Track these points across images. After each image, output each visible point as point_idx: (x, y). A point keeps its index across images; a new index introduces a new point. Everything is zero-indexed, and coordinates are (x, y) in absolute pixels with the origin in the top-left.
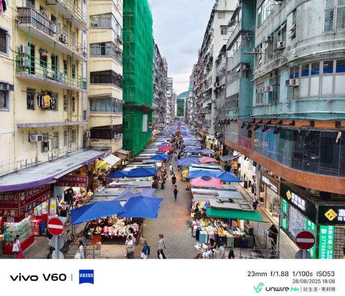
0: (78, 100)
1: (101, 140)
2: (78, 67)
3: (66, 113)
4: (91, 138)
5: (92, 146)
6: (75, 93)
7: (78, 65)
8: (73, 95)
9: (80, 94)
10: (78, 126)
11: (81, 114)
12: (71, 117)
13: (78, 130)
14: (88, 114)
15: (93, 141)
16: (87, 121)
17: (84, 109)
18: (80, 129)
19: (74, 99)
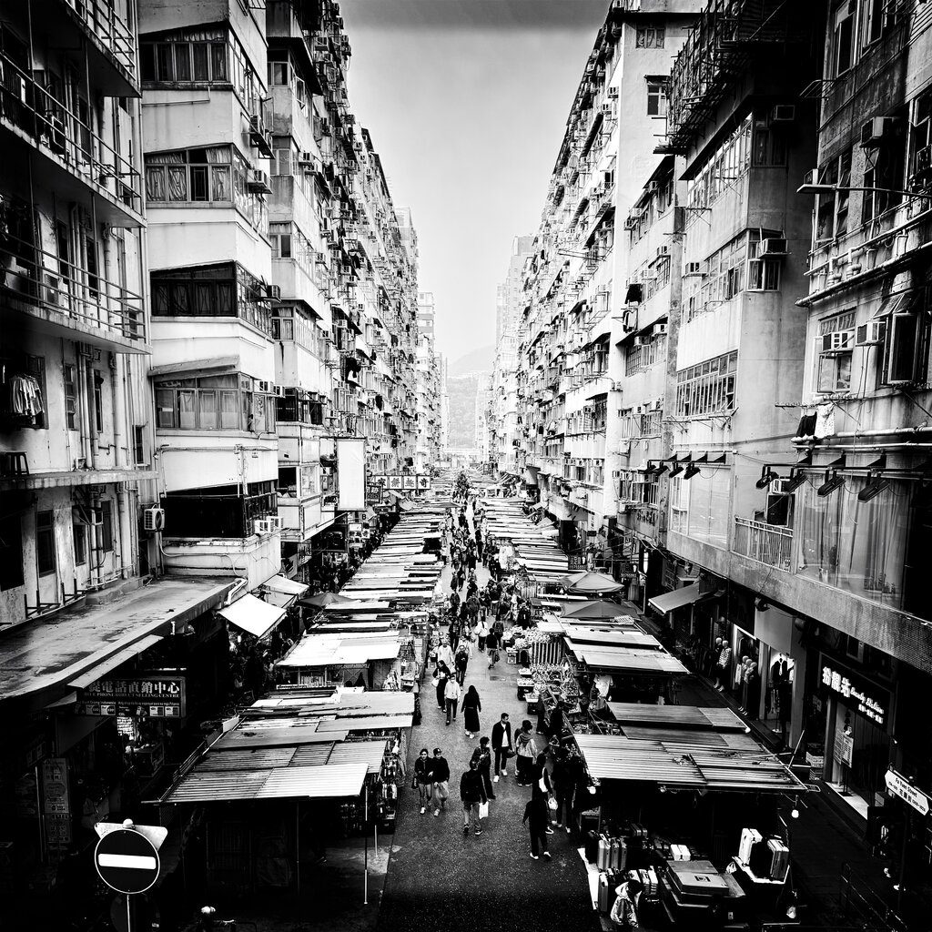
0: (113, 385)
1: (207, 541)
2: (106, 251)
3: (73, 436)
4: (166, 533)
5: (173, 562)
6: (104, 356)
7: (105, 242)
8: (97, 366)
9: (119, 357)
10: (117, 487)
11: (125, 439)
12: (93, 454)
13: (120, 502)
14: (151, 440)
15: (177, 544)
16: (149, 468)
17: (137, 423)
18: (125, 498)
19: (99, 381)
